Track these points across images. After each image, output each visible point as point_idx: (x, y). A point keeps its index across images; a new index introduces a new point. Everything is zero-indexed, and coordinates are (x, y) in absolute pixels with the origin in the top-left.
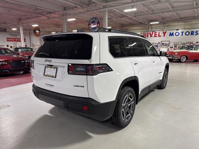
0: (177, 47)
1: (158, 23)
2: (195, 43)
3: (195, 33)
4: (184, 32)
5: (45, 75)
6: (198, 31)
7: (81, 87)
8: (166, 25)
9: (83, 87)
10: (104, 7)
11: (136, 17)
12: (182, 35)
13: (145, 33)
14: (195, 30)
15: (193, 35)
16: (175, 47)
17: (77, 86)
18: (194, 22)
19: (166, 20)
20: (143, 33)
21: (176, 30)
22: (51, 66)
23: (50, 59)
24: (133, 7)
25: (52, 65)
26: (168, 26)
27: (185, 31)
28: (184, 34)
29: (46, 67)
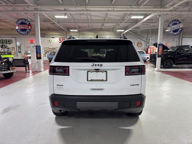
1: (77, 31)
7: (137, 85)
8: (81, 33)
9: (138, 85)
10: (36, 10)
11: (59, 23)
13: (64, 38)
17: (133, 85)
19: (82, 29)
20: (62, 38)
24: (65, 15)
25: (99, 69)
26: (83, 34)
29: (89, 71)
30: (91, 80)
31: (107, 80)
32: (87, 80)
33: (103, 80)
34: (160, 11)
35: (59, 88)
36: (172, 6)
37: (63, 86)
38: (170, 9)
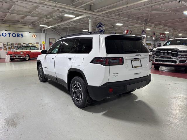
0: (7, 47)
2: (22, 44)
3: (20, 36)
4: (10, 33)
5: (133, 67)
6: (23, 34)
12: (9, 36)
14: (20, 33)
15: (19, 37)
16: (4, 47)
18: (18, 26)
21: (5, 31)
22: (136, 59)
23: (139, 54)
27: (12, 33)
28: (11, 35)
29: (132, 60)
30: (135, 67)
31: (141, 66)
32: (133, 68)
33: (140, 66)
34: (91, 14)
35: (114, 76)
36: (100, 11)
37: (118, 74)
38: (100, 14)
